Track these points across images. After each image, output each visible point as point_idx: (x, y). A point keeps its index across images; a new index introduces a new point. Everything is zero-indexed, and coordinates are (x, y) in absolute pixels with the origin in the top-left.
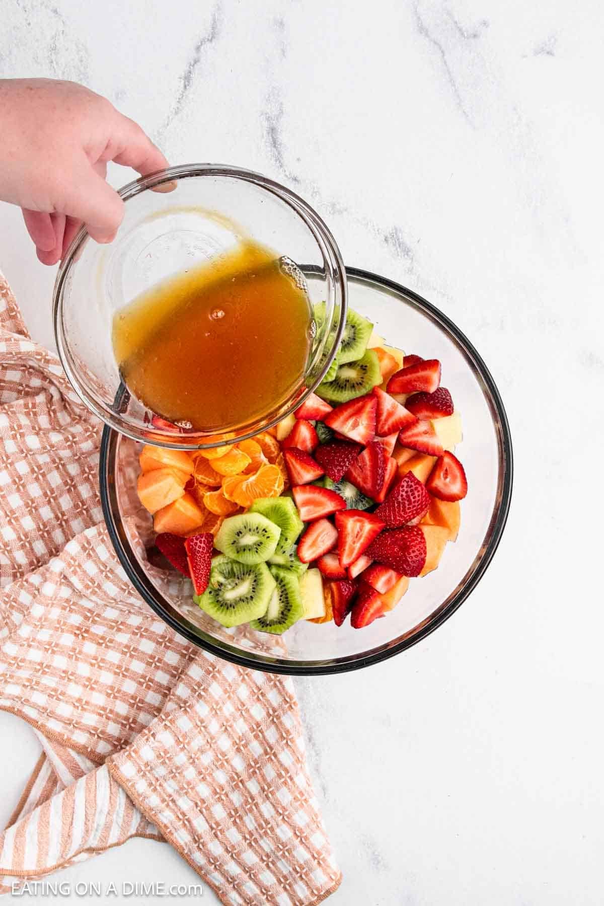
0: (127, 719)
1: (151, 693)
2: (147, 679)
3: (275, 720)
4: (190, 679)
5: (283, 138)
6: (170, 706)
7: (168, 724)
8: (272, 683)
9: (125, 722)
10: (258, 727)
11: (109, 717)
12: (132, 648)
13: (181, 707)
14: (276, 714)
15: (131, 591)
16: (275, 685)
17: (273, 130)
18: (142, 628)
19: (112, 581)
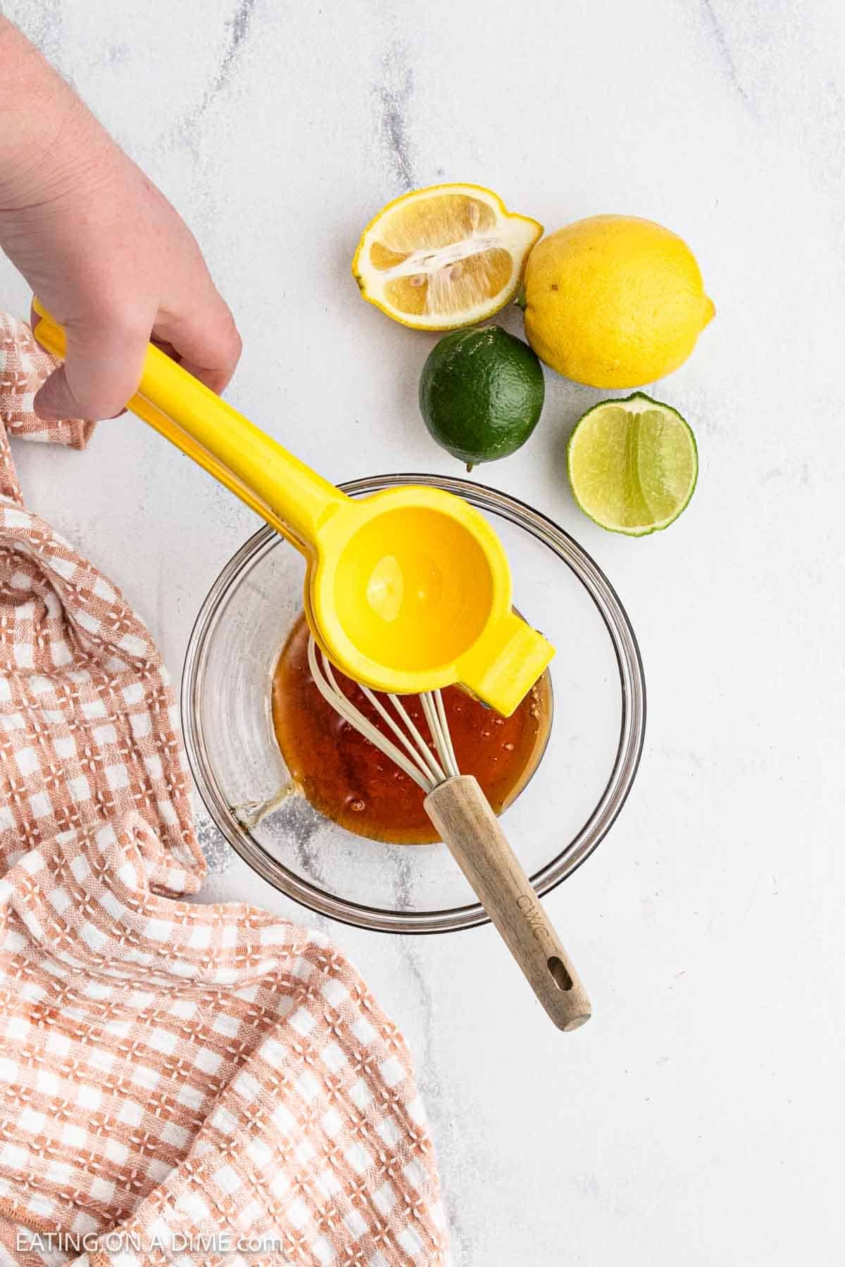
0: (126, 1172)
1: (170, 1125)
2: (163, 1099)
3: (391, 1172)
4: (237, 1098)
5: (411, 132)
6: (203, 1147)
7: (198, 1180)
8: (385, 1106)
9: (123, 1178)
10: (359, 1186)
11: (95, 1169)
12: (135, 1045)
13: (221, 1150)
14: (393, 1161)
15: (131, 938)
16: (391, 1110)
17: (393, 120)
18: (154, 1011)
19: (96, 922)
